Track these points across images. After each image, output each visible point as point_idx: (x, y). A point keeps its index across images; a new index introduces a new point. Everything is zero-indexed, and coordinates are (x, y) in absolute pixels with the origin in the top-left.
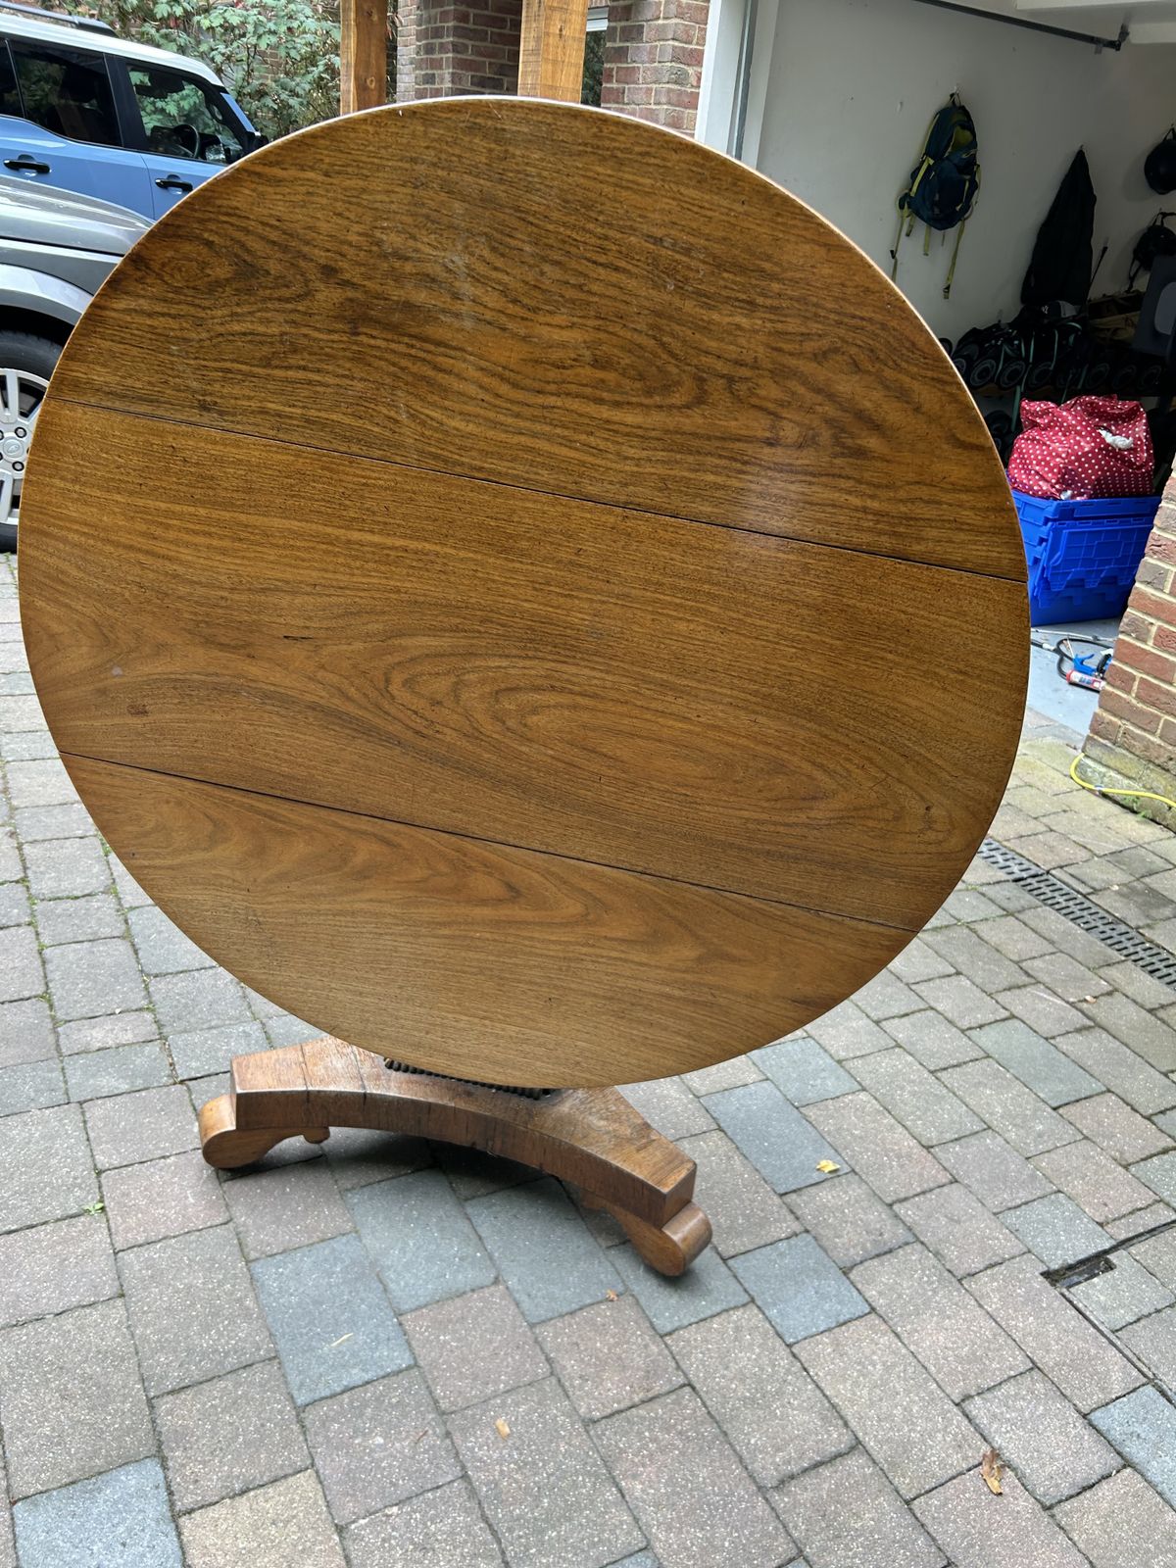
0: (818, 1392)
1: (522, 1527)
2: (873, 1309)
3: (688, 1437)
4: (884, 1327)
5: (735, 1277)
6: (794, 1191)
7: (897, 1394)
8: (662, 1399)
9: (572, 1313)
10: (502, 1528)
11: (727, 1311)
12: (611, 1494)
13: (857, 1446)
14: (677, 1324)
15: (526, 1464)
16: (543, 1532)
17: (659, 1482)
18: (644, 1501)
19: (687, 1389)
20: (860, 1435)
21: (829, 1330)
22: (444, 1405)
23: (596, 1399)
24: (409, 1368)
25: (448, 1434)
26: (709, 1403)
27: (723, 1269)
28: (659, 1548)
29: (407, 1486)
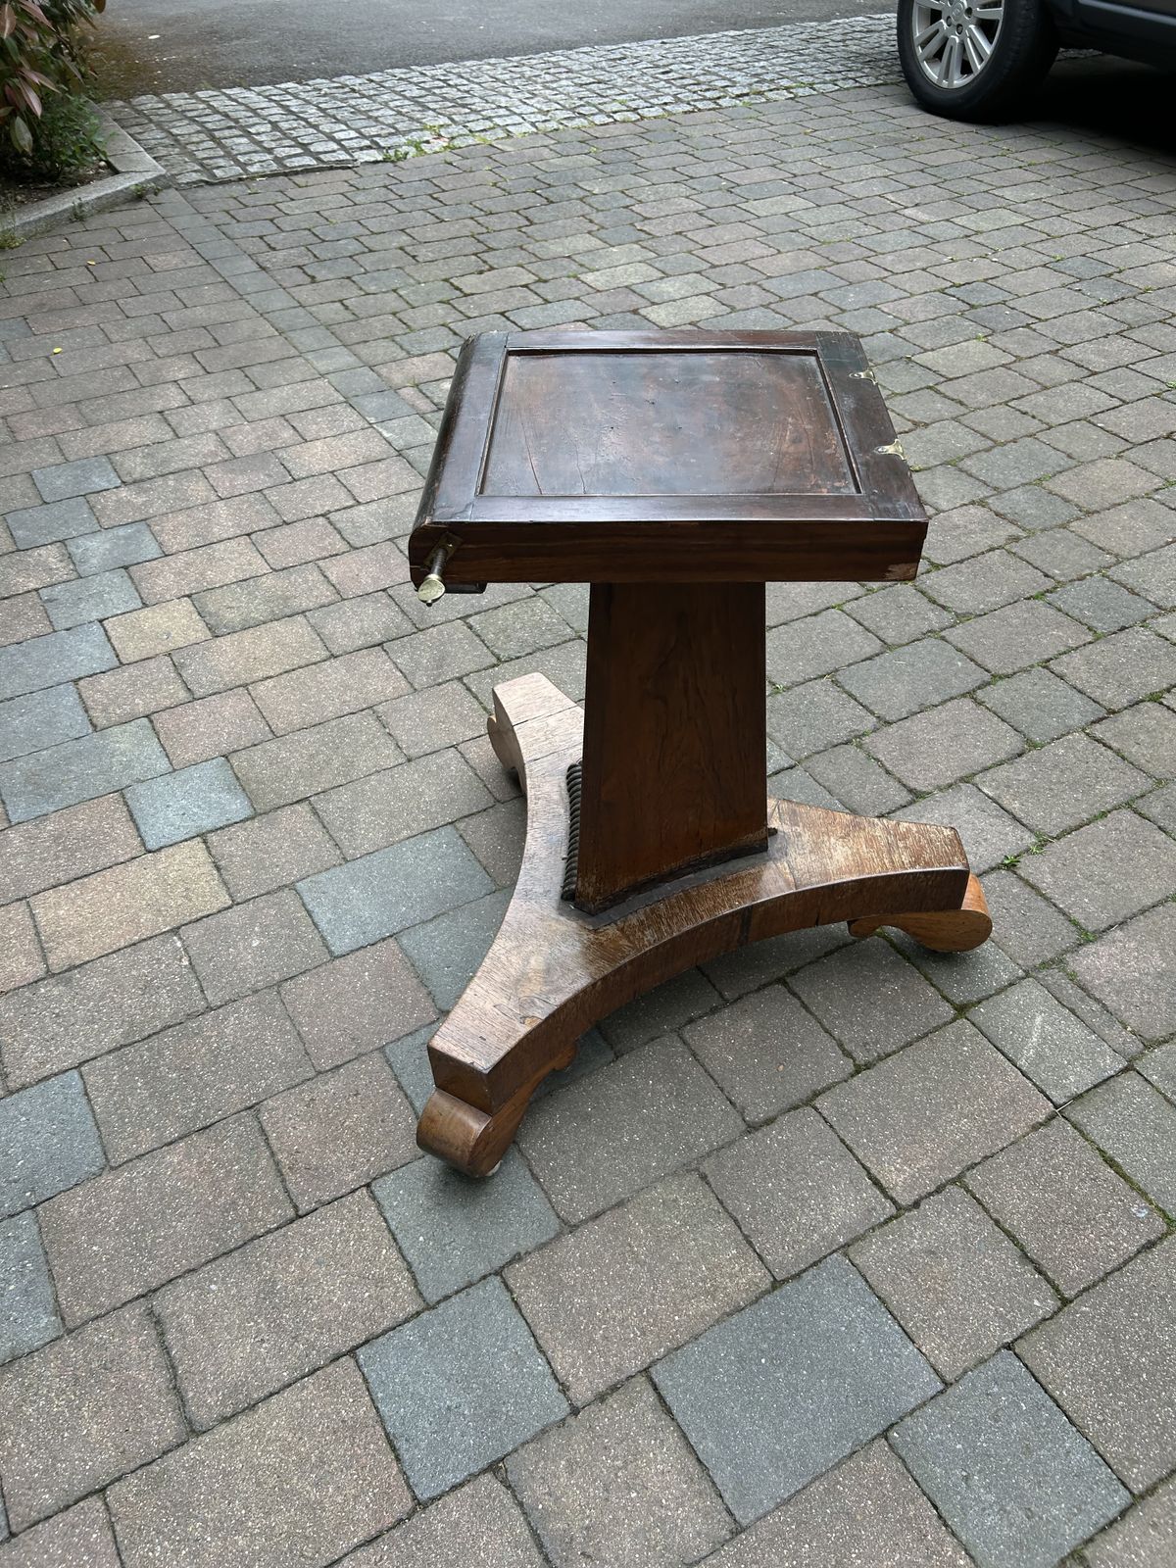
0: (277, 1385)
1: (151, 1058)
2: (420, 1505)
3: (227, 1211)
4: (389, 1521)
5: (470, 1285)
6: (661, 1399)
7: (267, 1514)
8: (279, 1184)
9: (400, 1087)
10: (155, 1042)
11: (409, 1268)
12: (171, 1132)
13: (193, 1431)
14: (385, 1203)
15: (216, 1057)
16: (144, 1075)
17: (178, 1180)
18: (159, 1164)
19: (291, 1213)
20: (206, 1438)
21: (382, 1421)
22: (287, 985)
23: (283, 1116)
24: (331, 952)
25: (256, 992)
26: (270, 1237)
27: (482, 1268)
28: (107, 1178)
29: (206, 970)
